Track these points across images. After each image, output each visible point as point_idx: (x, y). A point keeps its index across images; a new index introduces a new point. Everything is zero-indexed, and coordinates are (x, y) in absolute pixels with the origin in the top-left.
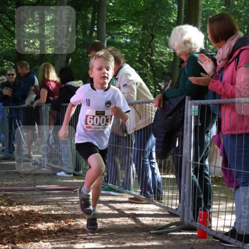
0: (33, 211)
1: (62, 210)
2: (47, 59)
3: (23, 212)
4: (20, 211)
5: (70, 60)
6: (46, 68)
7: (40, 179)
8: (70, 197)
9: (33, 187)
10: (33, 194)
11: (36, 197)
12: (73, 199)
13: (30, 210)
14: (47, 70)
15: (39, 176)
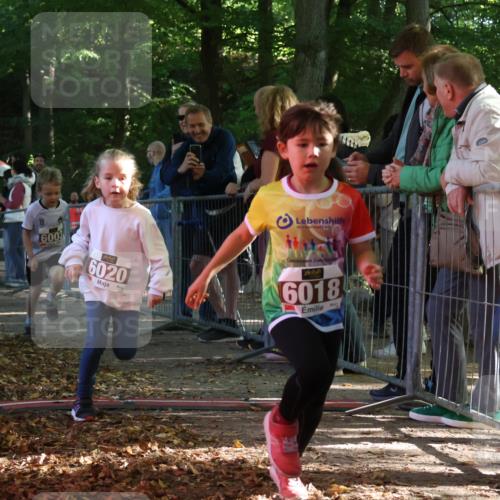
0: (244, 461)
1: (317, 460)
2: (276, 76)
3: (220, 463)
4: (213, 460)
5: (336, 77)
6: (278, 98)
7: (260, 380)
8: (336, 430)
9: (241, 401)
10: (244, 420)
11: (251, 427)
12: (345, 433)
13: (238, 460)
14: (280, 104)
15: (257, 374)
